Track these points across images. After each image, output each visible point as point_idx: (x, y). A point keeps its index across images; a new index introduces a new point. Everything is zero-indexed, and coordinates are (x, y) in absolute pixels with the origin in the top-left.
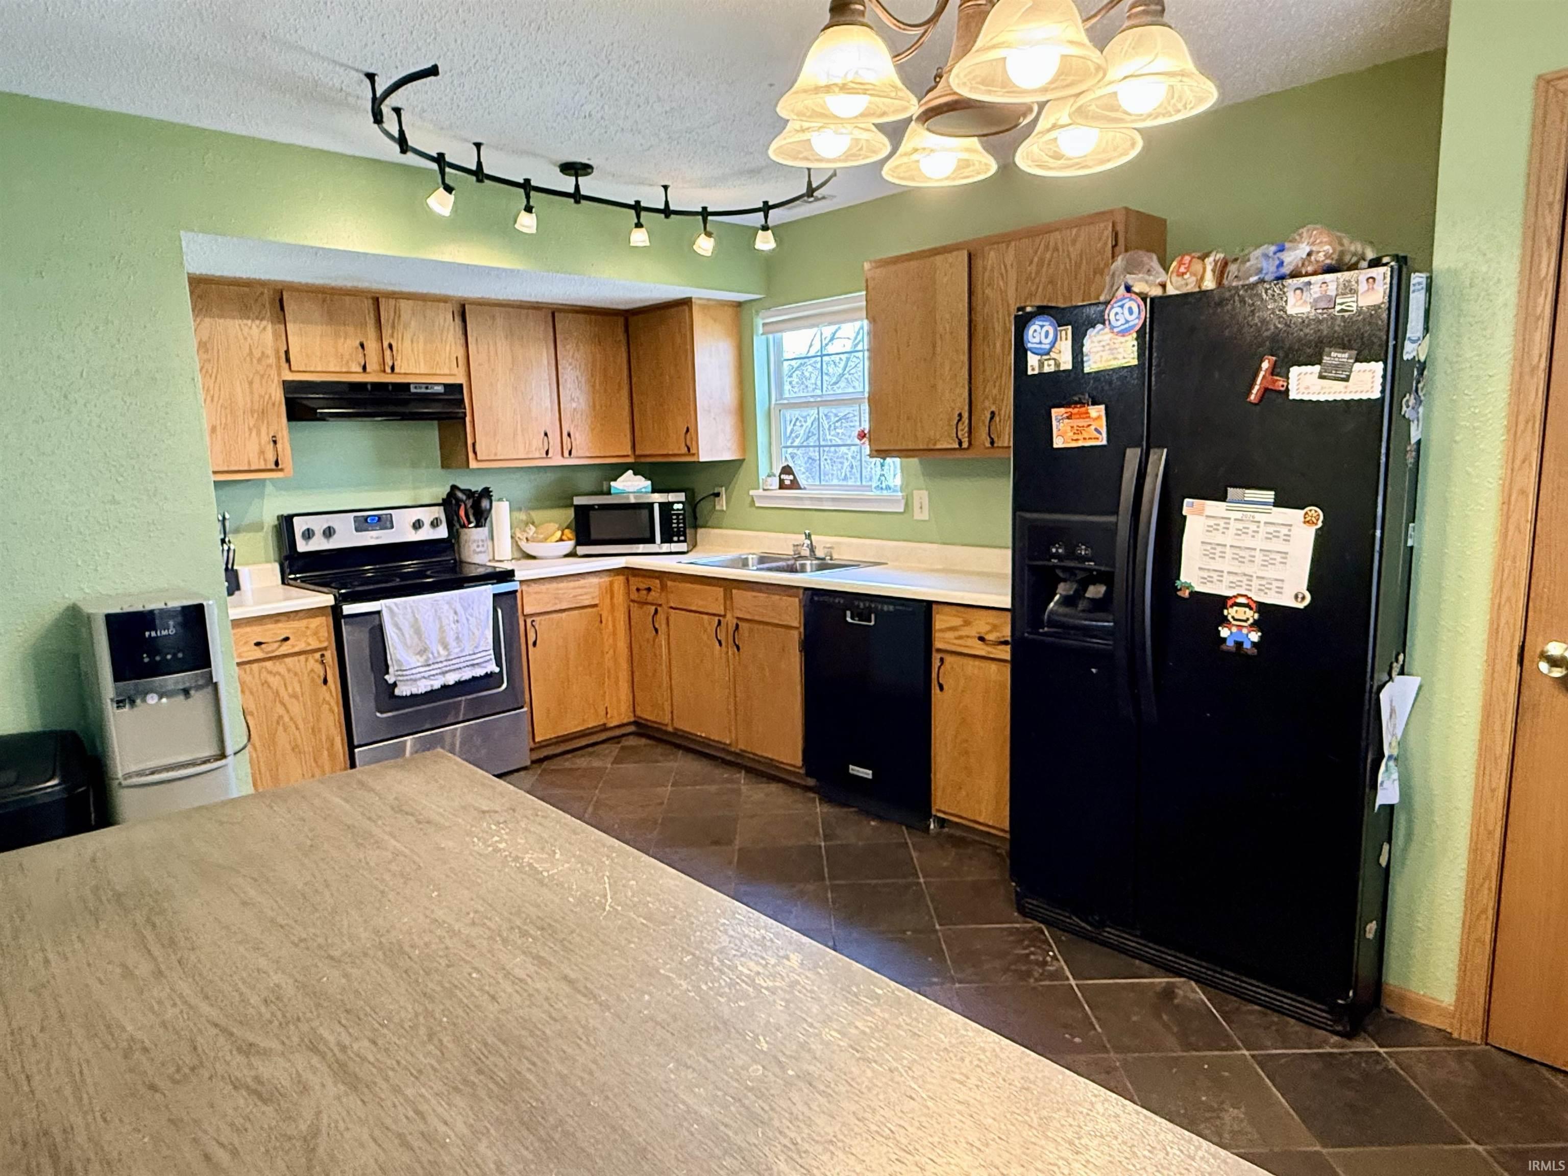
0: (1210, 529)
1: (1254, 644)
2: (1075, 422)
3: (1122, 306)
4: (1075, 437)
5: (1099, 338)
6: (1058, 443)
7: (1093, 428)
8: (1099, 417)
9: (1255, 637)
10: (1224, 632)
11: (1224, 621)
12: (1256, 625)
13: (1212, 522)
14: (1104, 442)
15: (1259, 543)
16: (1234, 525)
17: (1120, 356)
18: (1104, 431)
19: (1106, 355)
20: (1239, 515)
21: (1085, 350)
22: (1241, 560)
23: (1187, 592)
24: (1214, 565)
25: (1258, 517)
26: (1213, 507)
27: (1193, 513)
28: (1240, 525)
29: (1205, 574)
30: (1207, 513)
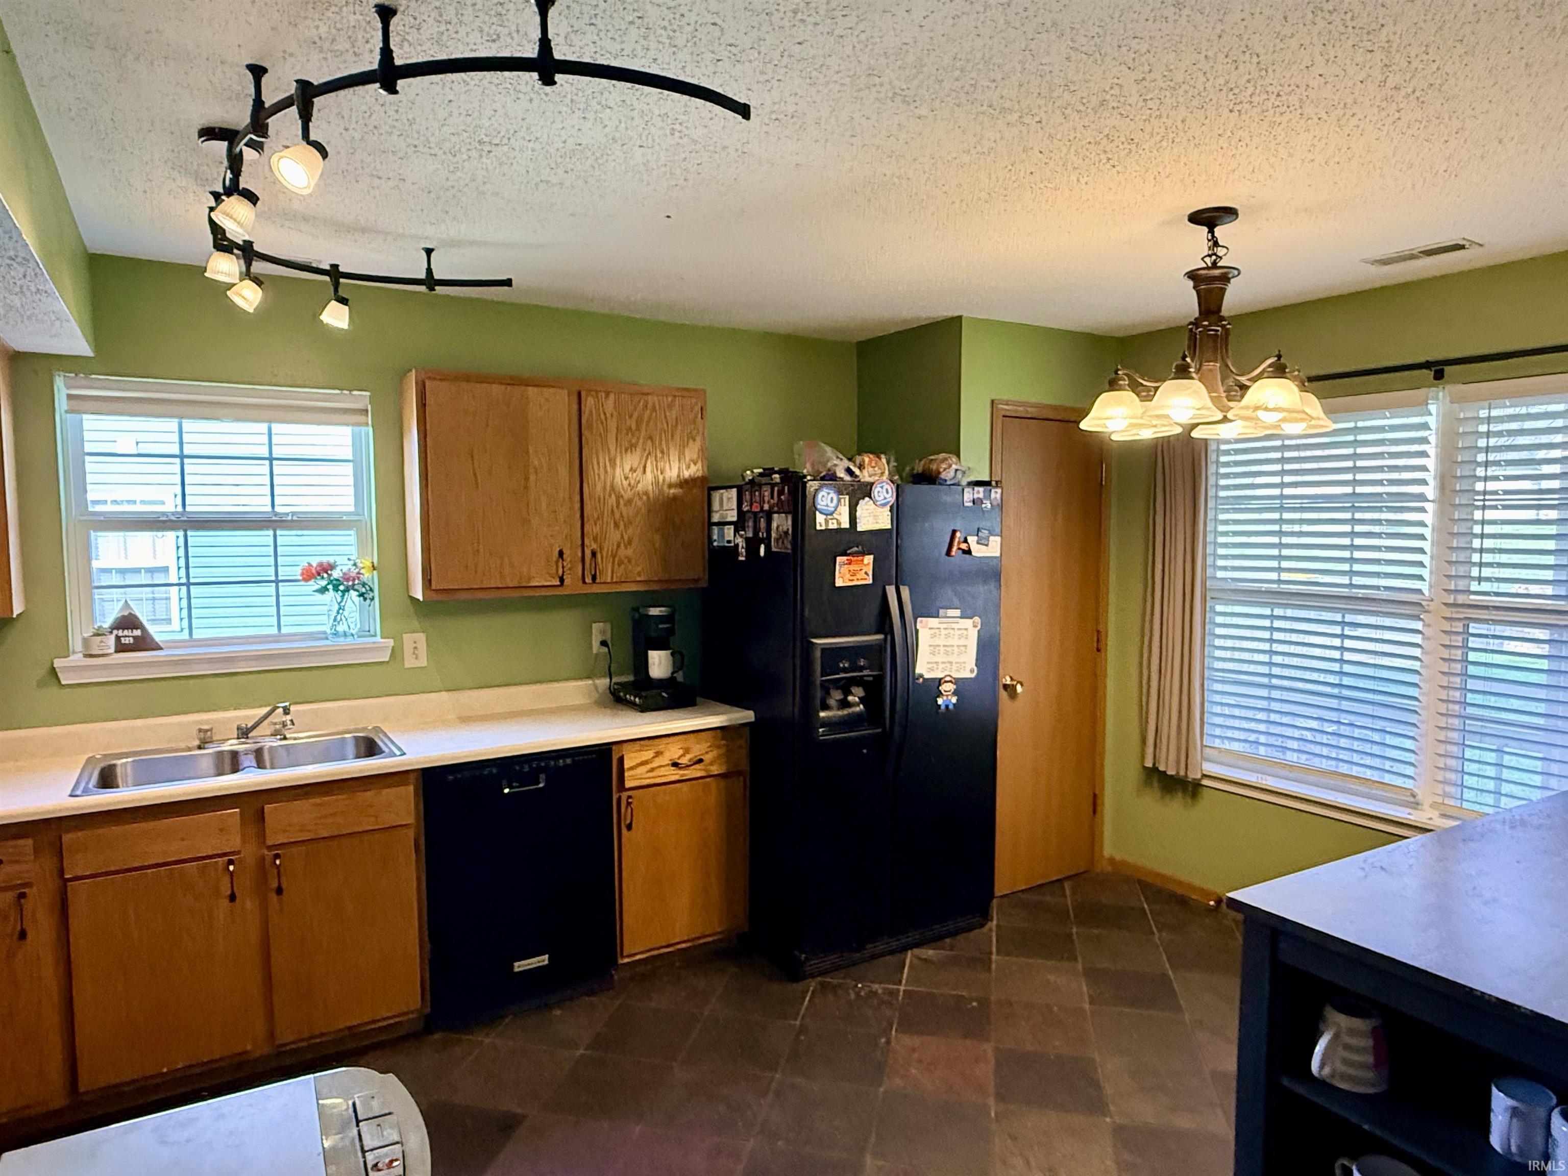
0: (933, 636)
1: (954, 705)
2: (853, 567)
3: (882, 487)
4: (851, 578)
5: (867, 507)
6: (839, 583)
7: (863, 571)
8: (868, 564)
9: (954, 700)
10: (940, 701)
11: (940, 694)
12: (955, 693)
13: (932, 631)
14: (871, 582)
15: (956, 642)
16: (943, 632)
17: (880, 521)
18: (870, 573)
19: (871, 519)
20: (945, 626)
21: (858, 514)
22: (947, 653)
23: (921, 680)
24: (935, 659)
25: (954, 626)
26: (933, 622)
27: (923, 627)
28: (947, 632)
29: (930, 666)
30: (930, 626)
